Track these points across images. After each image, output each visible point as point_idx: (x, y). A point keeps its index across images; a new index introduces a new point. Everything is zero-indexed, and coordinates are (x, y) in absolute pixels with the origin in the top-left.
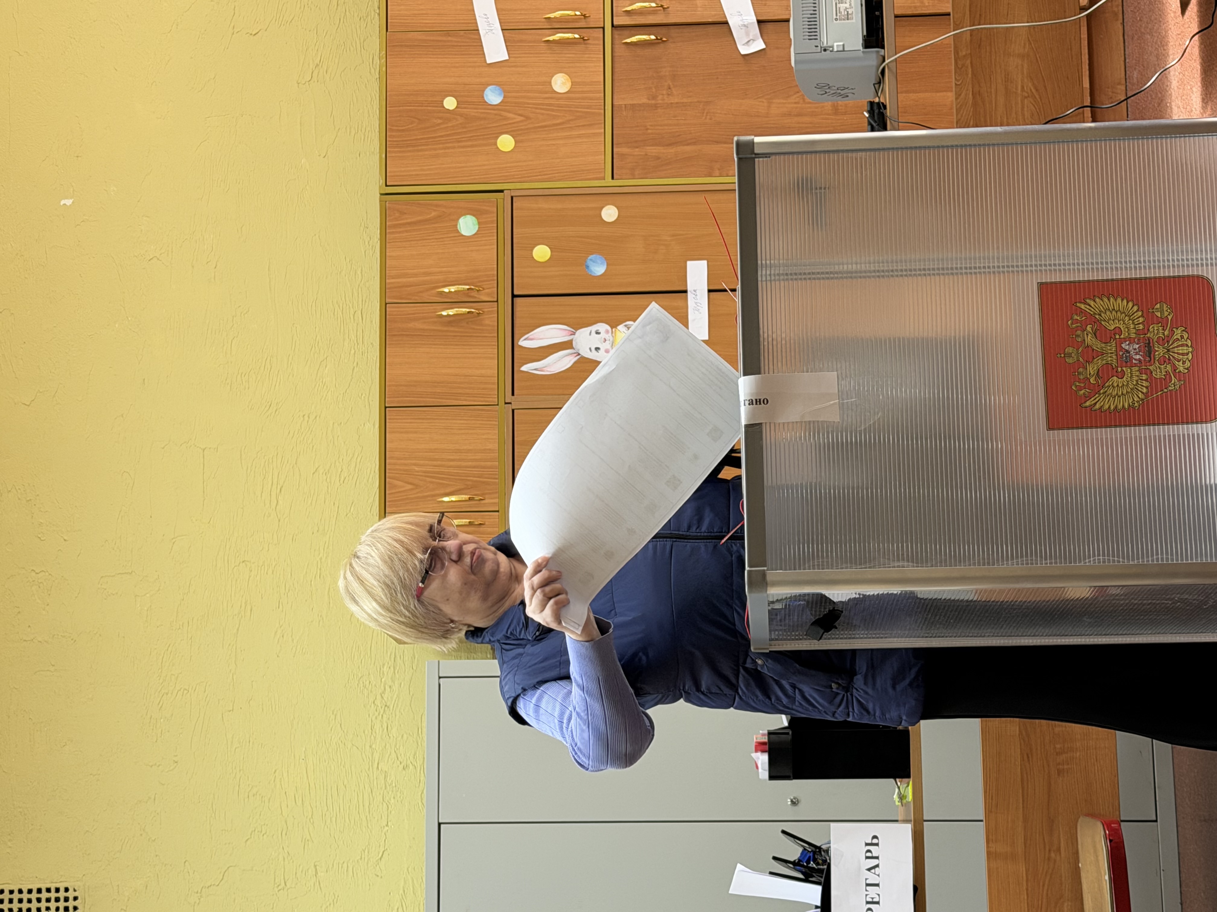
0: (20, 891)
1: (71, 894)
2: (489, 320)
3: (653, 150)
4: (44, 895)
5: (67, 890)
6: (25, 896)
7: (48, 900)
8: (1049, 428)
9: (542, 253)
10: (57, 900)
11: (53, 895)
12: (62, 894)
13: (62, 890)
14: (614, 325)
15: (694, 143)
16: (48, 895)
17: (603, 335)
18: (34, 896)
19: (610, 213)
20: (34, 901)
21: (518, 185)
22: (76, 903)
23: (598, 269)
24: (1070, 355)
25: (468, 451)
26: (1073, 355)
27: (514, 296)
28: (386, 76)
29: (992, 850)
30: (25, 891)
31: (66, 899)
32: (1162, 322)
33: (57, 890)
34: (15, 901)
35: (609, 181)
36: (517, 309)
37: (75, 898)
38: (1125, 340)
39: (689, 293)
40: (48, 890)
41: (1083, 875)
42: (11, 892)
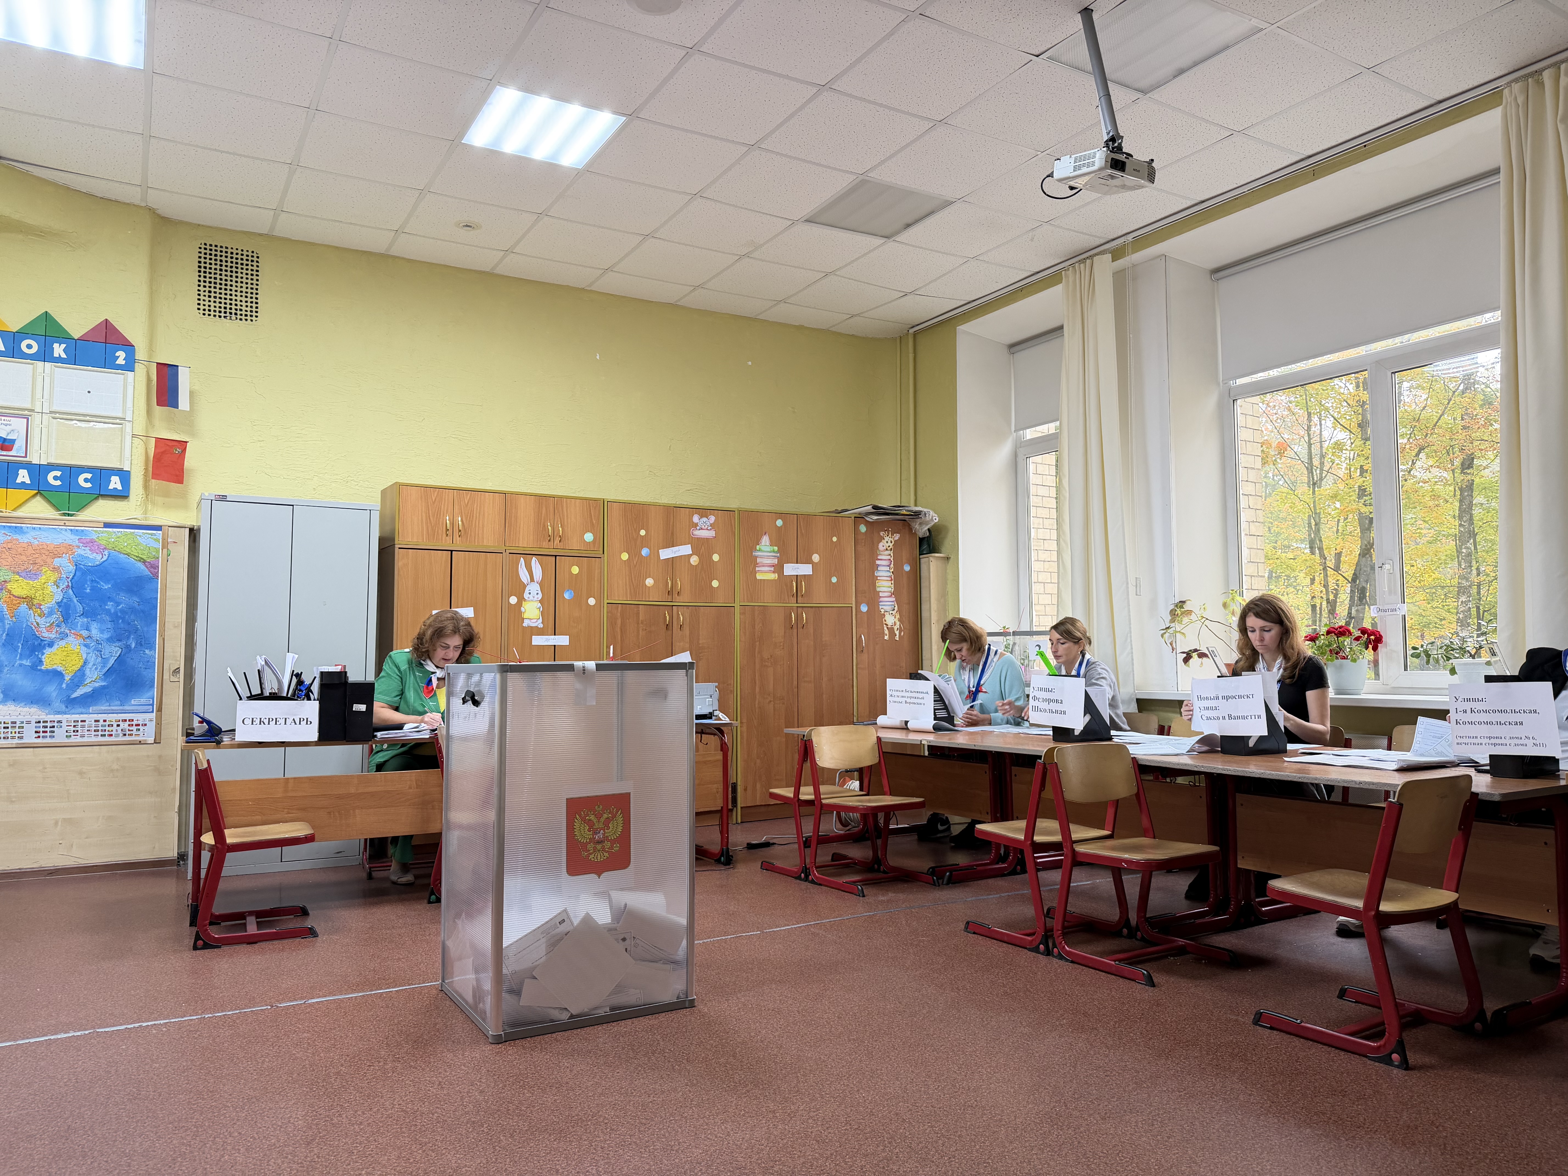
0: (257, 294)
1: (254, 318)
2: (545, 544)
3: (619, 622)
4: (254, 305)
5: (256, 317)
6: (254, 296)
7: (251, 307)
8: (567, 799)
9: (575, 570)
10: (251, 311)
11: (254, 309)
12: (254, 314)
13: (257, 314)
14: (540, 601)
15: (621, 640)
16: (254, 307)
17: (536, 596)
18: (254, 300)
19: (592, 601)
20: (251, 300)
21: (606, 561)
22: (249, 320)
23: (567, 596)
24: (599, 807)
25: (483, 531)
26: (599, 808)
27: (556, 556)
28: (655, 505)
29: (290, 781)
30: (257, 296)
31: (251, 316)
32: (612, 847)
33: (257, 312)
34: (252, 291)
35: (606, 601)
36: (550, 558)
37: (252, 320)
38: (604, 831)
39: (553, 637)
40: (257, 308)
41: (277, 825)
42: (257, 289)
